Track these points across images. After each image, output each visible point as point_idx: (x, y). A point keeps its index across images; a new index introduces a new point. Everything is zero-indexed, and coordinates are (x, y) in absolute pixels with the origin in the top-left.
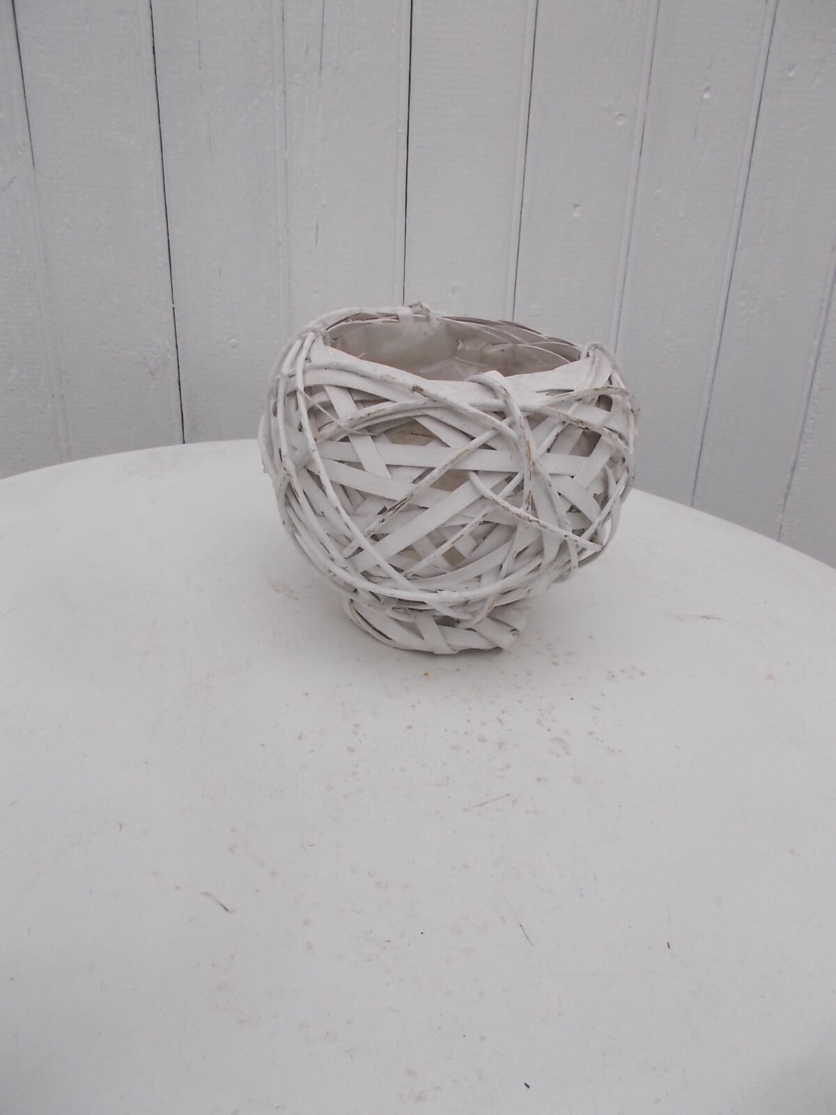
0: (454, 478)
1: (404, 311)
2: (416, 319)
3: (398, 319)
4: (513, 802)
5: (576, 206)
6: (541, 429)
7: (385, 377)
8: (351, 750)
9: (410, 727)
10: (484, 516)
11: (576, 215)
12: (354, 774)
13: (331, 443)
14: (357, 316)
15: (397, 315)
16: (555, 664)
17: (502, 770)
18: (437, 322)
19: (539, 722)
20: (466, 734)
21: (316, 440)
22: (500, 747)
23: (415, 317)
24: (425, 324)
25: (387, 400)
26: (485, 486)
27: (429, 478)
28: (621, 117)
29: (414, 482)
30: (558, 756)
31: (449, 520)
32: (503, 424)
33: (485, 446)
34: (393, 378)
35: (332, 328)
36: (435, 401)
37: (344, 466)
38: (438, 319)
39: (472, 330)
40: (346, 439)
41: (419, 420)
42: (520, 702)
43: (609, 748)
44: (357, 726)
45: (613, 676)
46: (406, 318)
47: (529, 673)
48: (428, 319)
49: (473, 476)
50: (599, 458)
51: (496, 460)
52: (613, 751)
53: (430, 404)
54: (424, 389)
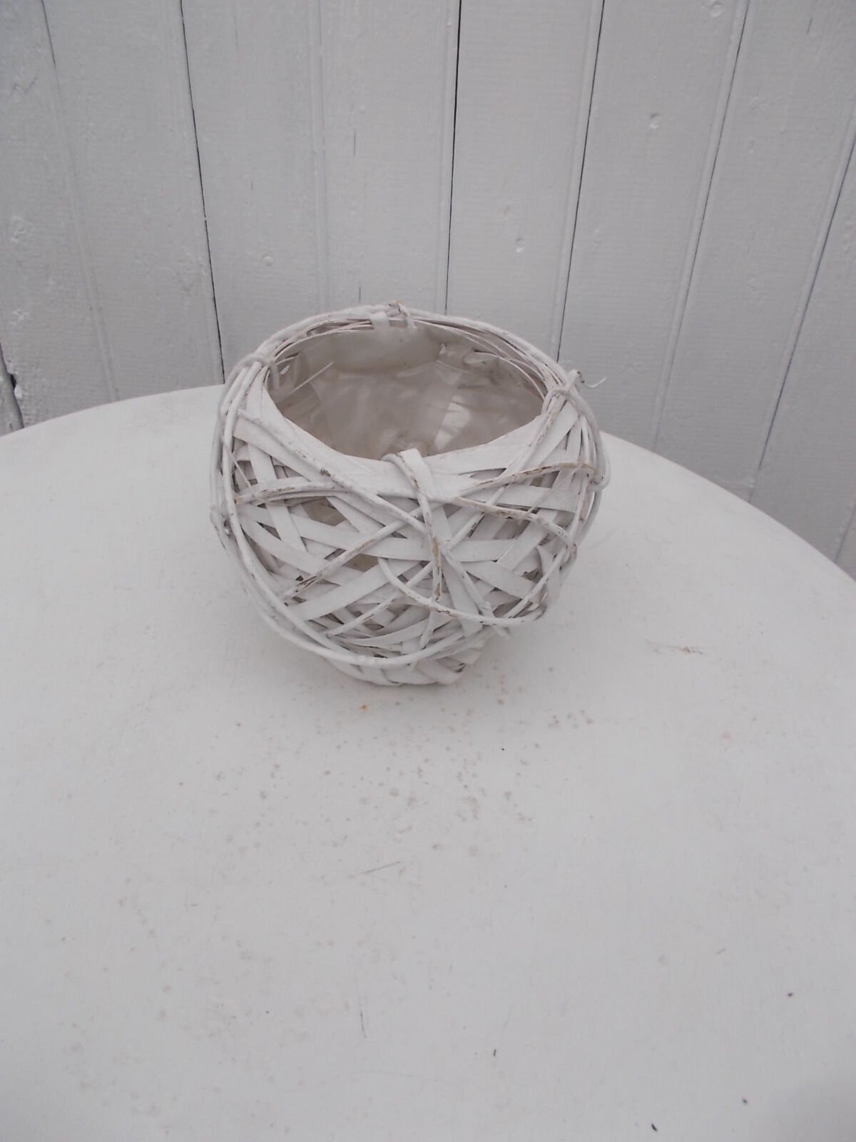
0: (363, 562)
1: (380, 316)
2: (392, 323)
3: (371, 324)
4: (401, 871)
5: (653, 116)
6: (457, 518)
7: (297, 452)
8: (263, 795)
9: (327, 773)
10: (393, 601)
11: (653, 126)
12: (258, 824)
13: (249, 506)
14: (322, 328)
15: (369, 320)
16: (500, 702)
17: (401, 832)
18: (415, 327)
19: (459, 776)
20: (381, 784)
21: (235, 502)
22: (409, 804)
23: (390, 321)
24: (401, 330)
25: (300, 475)
26: (391, 574)
27: (342, 558)
28: (716, 6)
29: (327, 558)
30: (464, 819)
31: (361, 599)
32: (410, 517)
33: (395, 535)
34: (304, 457)
35: (285, 350)
36: (342, 487)
37: (264, 530)
38: (416, 324)
39: (454, 336)
40: (263, 506)
41: (330, 500)
42: (448, 749)
43: (520, 814)
44: (277, 766)
45: (557, 722)
46: (380, 323)
47: (469, 713)
48: (405, 324)
49: (382, 562)
50: (530, 541)
51: (406, 549)
52: (522, 819)
53: (339, 489)
54: (331, 474)
